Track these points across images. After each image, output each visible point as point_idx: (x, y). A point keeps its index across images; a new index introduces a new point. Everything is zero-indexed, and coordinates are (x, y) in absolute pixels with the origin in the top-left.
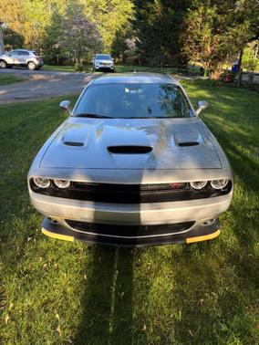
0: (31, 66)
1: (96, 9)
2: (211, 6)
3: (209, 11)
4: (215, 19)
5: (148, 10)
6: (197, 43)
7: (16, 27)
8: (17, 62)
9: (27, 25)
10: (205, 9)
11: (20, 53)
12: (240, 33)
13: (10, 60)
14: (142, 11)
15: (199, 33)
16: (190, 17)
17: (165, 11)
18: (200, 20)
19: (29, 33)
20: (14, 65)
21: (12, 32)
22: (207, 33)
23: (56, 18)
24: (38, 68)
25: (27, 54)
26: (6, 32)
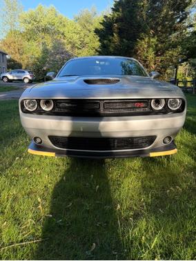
0: (26, 81)
1: (73, 47)
2: (153, 37)
3: (152, 40)
4: (156, 45)
5: (110, 41)
6: (145, 61)
7: (17, 58)
8: (15, 78)
9: (24, 56)
10: (149, 39)
11: (19, 72)
12: (175, 54)
13: (10, 77)
14: (105, 41)
15: (146, 55)
16: (139, 45)
17: (121, 41)
18: (146, 46)
19: (26, 61)
20: (14, 80)
21: (14, 61)
22: (151, 55)
23: (45, 51)
24: (31, 82)
25: (24, 72)
26: (9, 61)
